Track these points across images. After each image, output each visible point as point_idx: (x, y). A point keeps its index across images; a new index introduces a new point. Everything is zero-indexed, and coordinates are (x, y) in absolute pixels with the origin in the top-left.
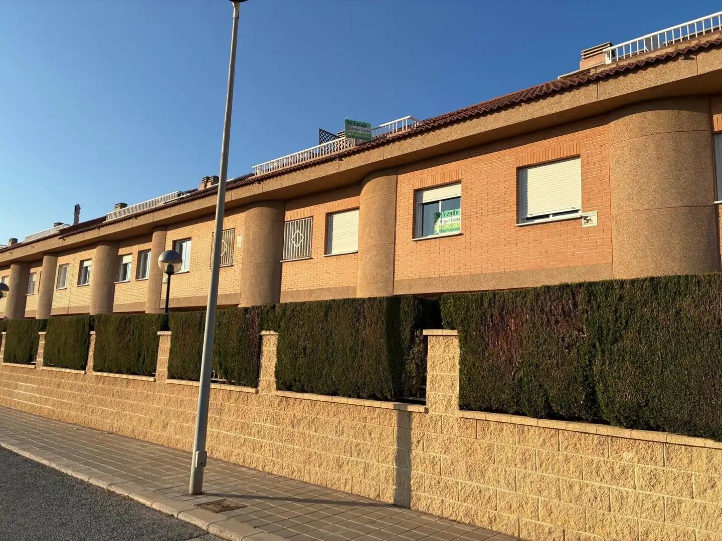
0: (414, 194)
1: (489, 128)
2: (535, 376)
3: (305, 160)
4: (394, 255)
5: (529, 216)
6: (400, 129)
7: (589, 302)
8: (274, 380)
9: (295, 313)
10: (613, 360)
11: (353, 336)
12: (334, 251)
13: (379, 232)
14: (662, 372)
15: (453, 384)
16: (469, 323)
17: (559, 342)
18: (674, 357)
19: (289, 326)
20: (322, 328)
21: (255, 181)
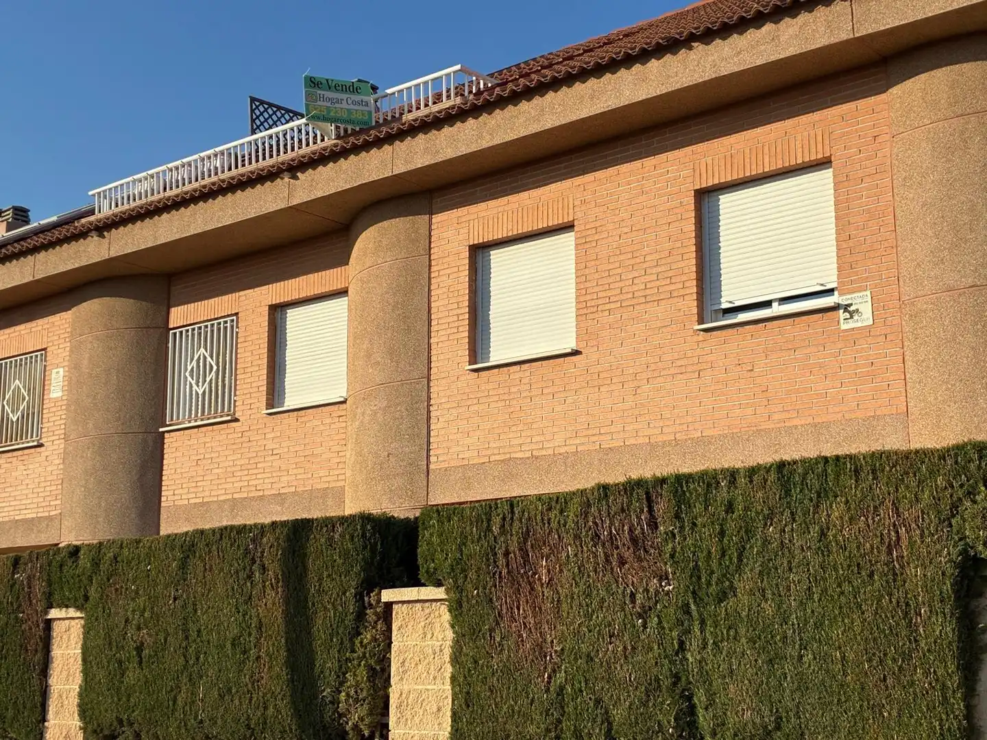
0: (470, 257)
1: (624, 101)
2: (586, 681)
3: (216, 174)
4: (429, 406)
5: (725, 306)
6: (438, 98)
7: (677, 516)
8: (79, 723)
9: (120, 566)
10: (719, 638)
11: (239, 612)
12: (292, 400)
13: (391, 352)
14: (801, 657)
15: (439, 710)
16: (465, 571)
17: (625, 603)
18: (818, 625)
19: (107, 596)
20: (175, 599)
21: (90, 230)
